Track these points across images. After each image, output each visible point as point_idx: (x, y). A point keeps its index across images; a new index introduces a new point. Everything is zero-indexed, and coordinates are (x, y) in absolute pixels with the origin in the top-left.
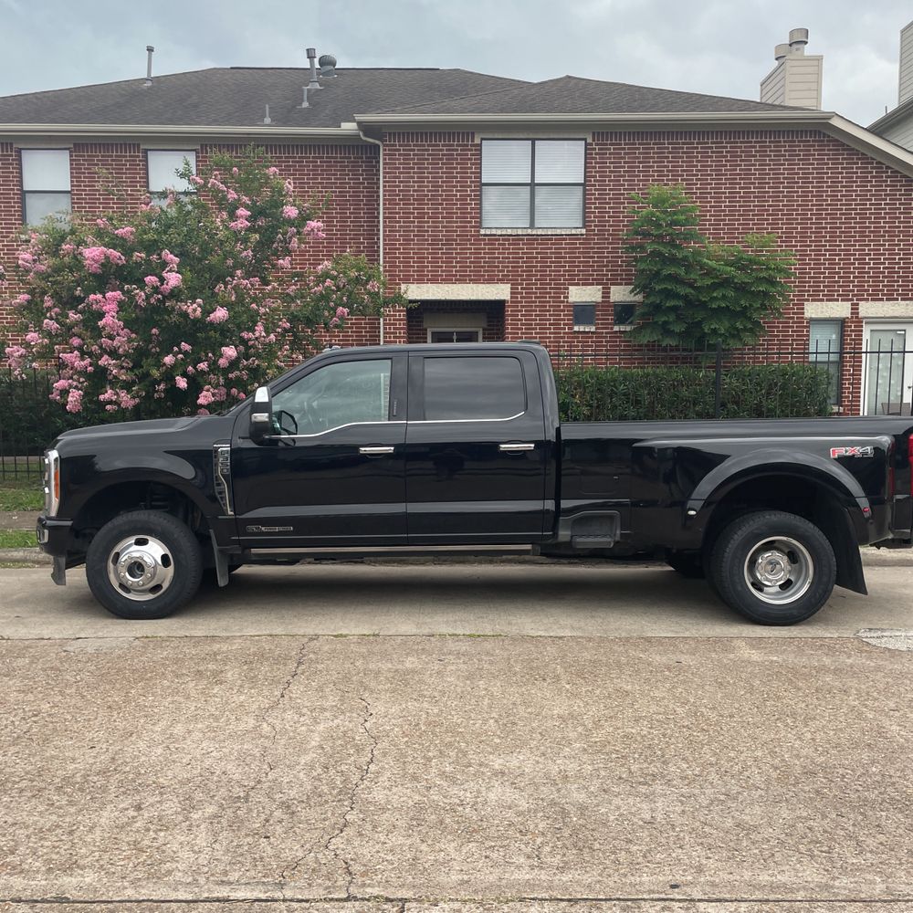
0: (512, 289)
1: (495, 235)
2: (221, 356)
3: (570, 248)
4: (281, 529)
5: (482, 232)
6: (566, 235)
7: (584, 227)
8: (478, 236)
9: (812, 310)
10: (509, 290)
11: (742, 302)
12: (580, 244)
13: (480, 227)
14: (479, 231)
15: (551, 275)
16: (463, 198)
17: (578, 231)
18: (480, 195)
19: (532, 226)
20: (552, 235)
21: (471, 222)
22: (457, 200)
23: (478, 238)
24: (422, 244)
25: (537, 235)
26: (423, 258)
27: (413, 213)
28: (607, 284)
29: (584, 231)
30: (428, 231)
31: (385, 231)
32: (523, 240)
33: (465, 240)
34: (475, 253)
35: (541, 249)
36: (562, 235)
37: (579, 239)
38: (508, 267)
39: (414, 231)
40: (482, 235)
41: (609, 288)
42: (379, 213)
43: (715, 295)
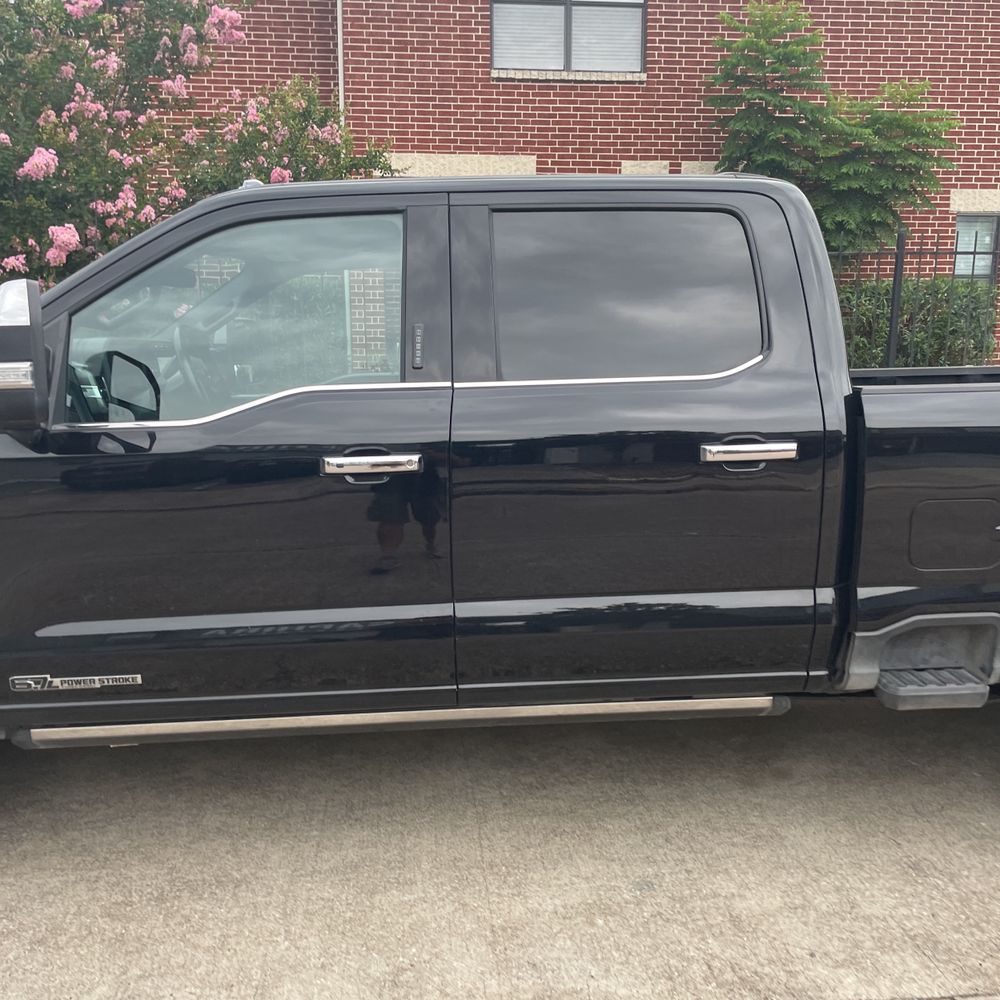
0: (538, 163)
1: (513, 80)
2: (51, 244)
3: (623, 103)
4: (109, 680)
5: (495, 74)
6: (618, 82)
7: (644, 69)
8: (488, 80)
9: (962, 200)
10: (534, 165)
11: (883, 182)
12: (638, 96)
13: (490, 66)
14: (489, 73)
15: (595, 144)
16: (465, 21)
17: (635, 77)
18: (490, 17)
19: (567, 67)
20: (598, 82)
21: (477, 59)
22: (455, 23)
23: (488, 83)
24: (403, 91)
25: (576, 81)
26: (406, 113)
27: (389, 42)
28: (677, 158)
29: (644, 77)
30: (412, 71)
31: (346, 69)
32: (554, 88)
33: (468, 86)
34: (484, 107)
35: (582, 102)
36: (612, 82)
37: (637, 89)
38: (533, 129)
39: (391, 70)
40: (493, 80)
41: (680, 165)
42: (336, 45)
43: (844, 170)
